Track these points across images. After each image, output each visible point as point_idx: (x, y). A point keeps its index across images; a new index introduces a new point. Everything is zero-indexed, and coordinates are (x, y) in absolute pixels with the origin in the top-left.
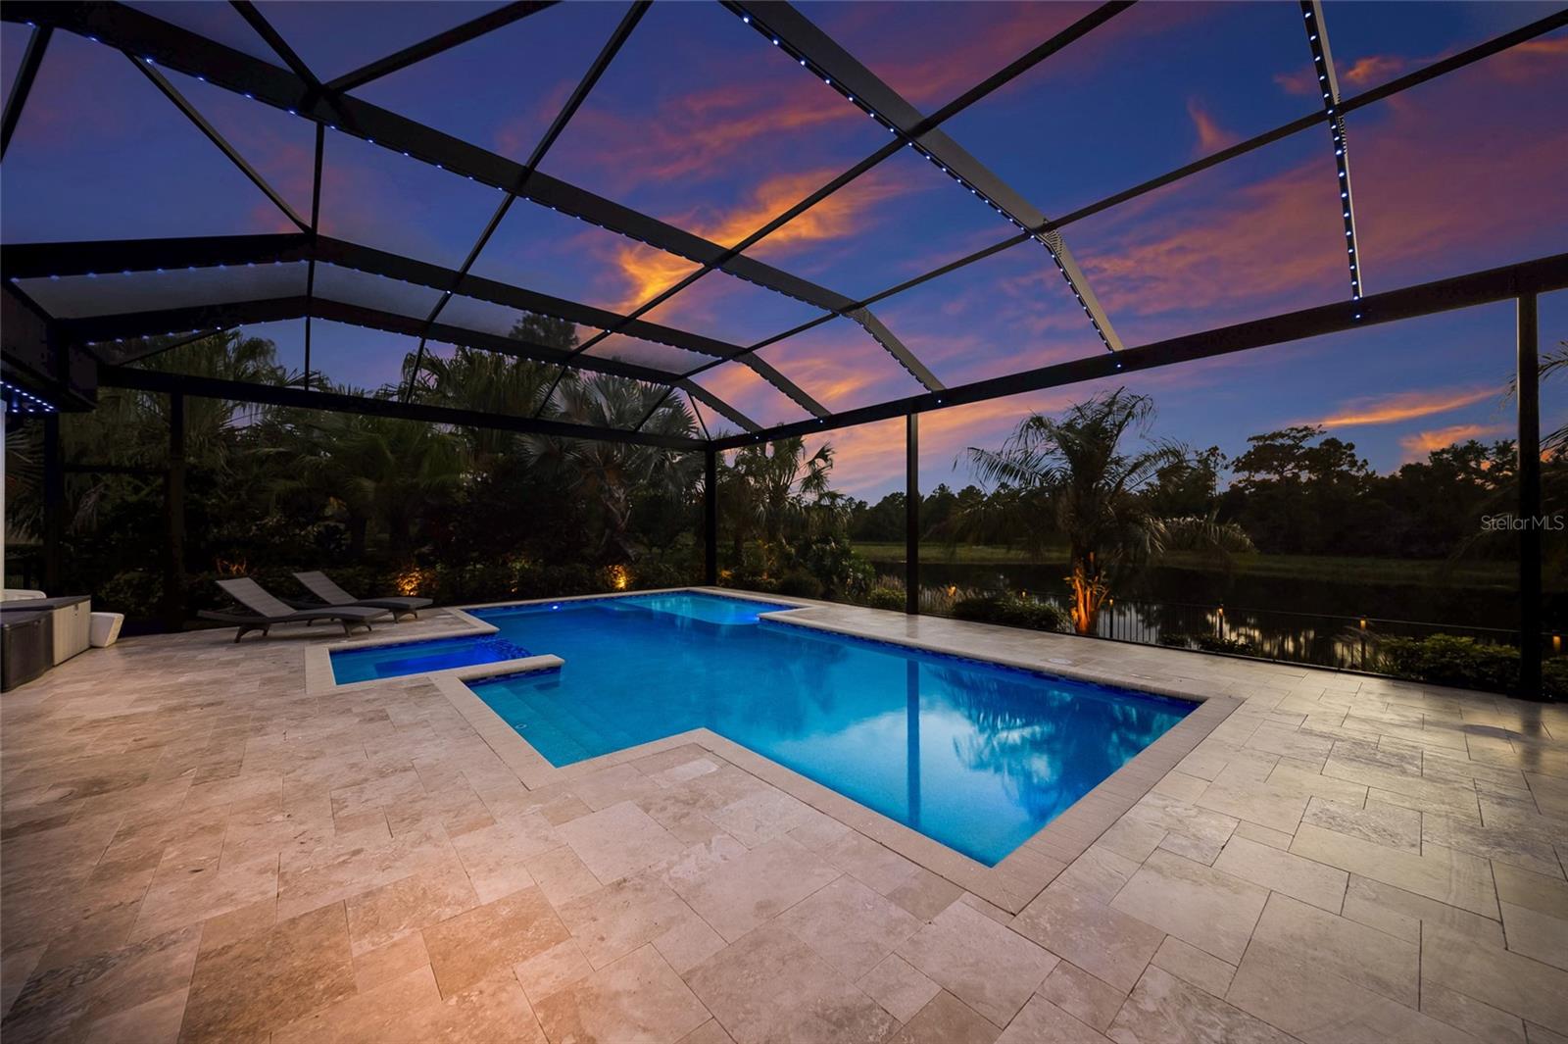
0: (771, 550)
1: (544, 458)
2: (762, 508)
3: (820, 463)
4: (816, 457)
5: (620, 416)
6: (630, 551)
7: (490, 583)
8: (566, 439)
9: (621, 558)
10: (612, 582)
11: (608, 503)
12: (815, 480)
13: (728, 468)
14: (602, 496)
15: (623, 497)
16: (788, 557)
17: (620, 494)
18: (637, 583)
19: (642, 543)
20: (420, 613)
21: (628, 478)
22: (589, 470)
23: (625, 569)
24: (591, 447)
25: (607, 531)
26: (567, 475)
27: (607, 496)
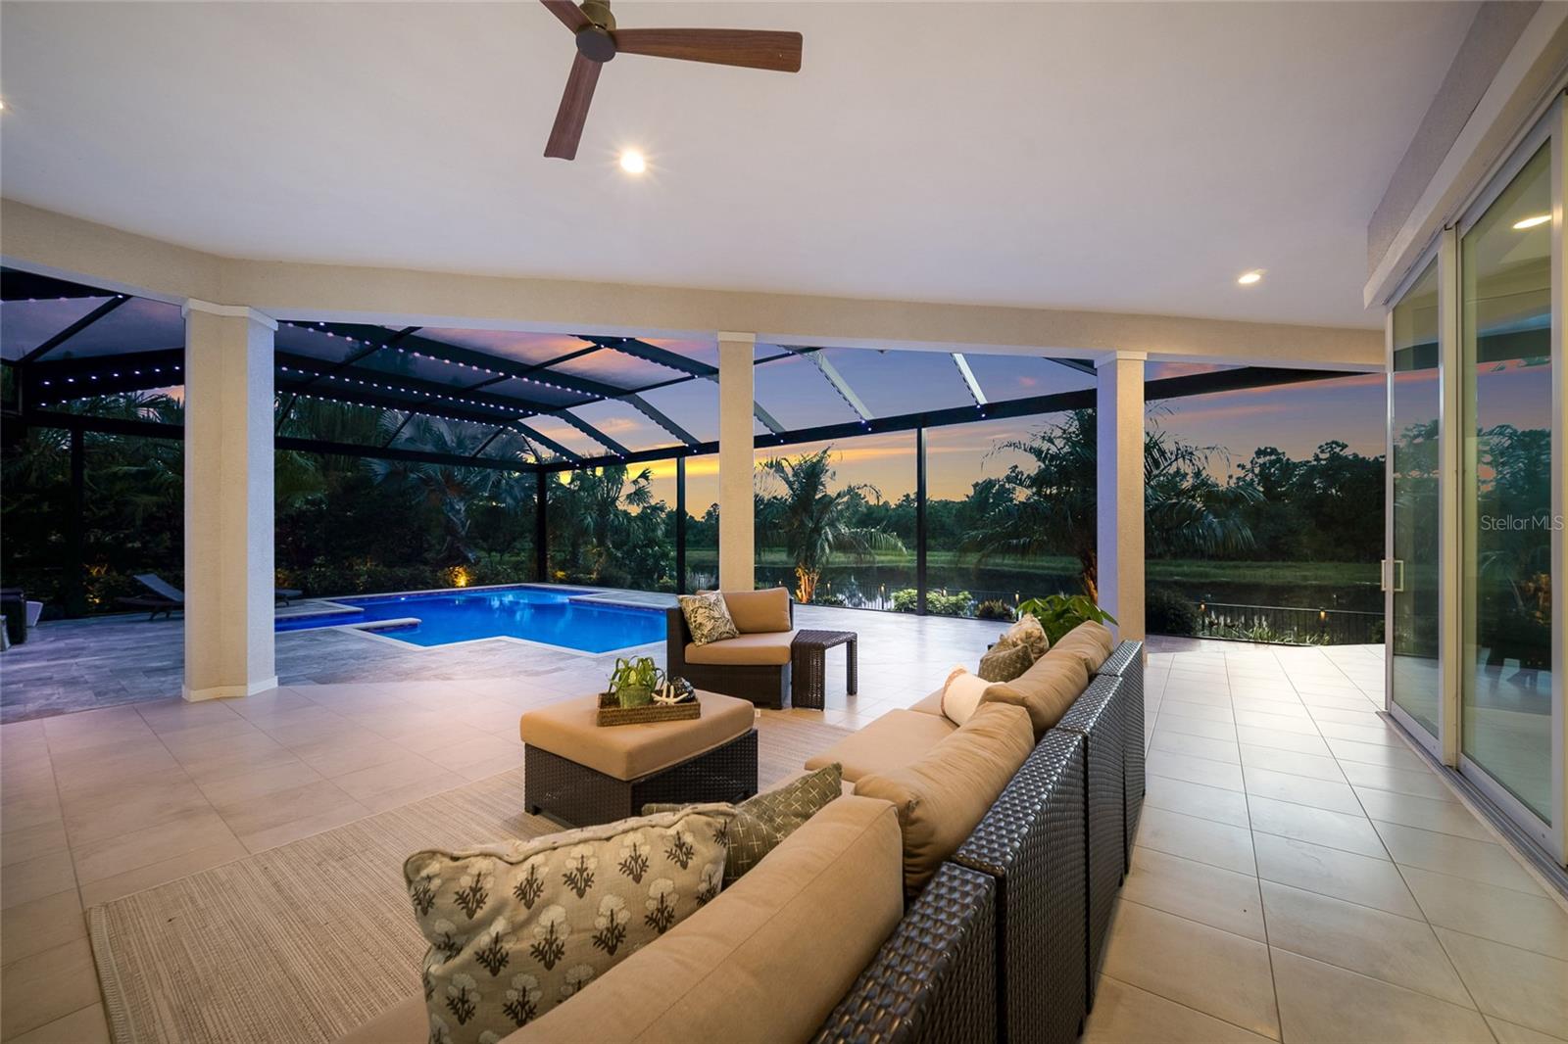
0: (600, 555)
1: (388, 477)
2: (589, 519)
3: (642, 482)
4: (639, 477)
5: (460, 443)
6: (470, 555)
7: (340, 581)
8: (409, 464)
9: (463, 561)
10: (453, 581)
11: (450, 514)
12: (639, 495)
13: (562, 485)
14: (444, 507)
15: (463, 509)
16: (616, 558)
17: (461, 506)
18: (477, 580)
19: (483, 549)
20: (291, 602)
21: (467, 492)
22: (433, 488)
23: (465, 570)
24: (434, 470)
25: (449, 538)
26: (411, 491)
27: (448, 508)
